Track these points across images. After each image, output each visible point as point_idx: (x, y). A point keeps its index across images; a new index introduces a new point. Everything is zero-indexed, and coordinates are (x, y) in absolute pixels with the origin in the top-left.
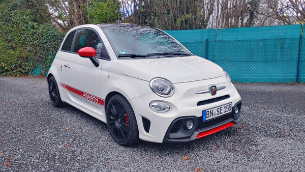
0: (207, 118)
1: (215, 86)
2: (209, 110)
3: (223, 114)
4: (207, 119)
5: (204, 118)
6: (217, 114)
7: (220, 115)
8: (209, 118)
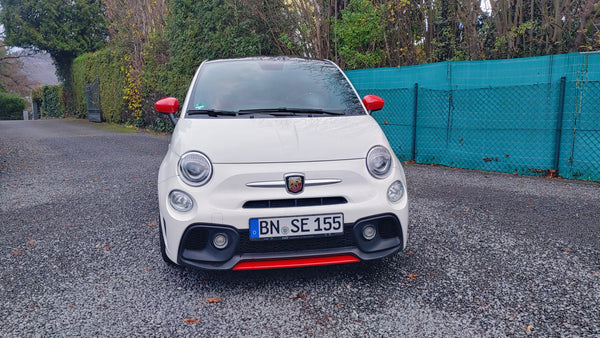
0: (262, 233)
1: (303, 178)
2: (269, 221)
3: (312, 232)
4: (261, 236)
5: (254, 233)
6: (292, 231)
7: (300, 233)
8: (269, 235)
